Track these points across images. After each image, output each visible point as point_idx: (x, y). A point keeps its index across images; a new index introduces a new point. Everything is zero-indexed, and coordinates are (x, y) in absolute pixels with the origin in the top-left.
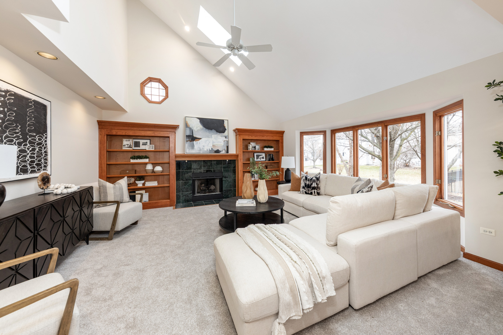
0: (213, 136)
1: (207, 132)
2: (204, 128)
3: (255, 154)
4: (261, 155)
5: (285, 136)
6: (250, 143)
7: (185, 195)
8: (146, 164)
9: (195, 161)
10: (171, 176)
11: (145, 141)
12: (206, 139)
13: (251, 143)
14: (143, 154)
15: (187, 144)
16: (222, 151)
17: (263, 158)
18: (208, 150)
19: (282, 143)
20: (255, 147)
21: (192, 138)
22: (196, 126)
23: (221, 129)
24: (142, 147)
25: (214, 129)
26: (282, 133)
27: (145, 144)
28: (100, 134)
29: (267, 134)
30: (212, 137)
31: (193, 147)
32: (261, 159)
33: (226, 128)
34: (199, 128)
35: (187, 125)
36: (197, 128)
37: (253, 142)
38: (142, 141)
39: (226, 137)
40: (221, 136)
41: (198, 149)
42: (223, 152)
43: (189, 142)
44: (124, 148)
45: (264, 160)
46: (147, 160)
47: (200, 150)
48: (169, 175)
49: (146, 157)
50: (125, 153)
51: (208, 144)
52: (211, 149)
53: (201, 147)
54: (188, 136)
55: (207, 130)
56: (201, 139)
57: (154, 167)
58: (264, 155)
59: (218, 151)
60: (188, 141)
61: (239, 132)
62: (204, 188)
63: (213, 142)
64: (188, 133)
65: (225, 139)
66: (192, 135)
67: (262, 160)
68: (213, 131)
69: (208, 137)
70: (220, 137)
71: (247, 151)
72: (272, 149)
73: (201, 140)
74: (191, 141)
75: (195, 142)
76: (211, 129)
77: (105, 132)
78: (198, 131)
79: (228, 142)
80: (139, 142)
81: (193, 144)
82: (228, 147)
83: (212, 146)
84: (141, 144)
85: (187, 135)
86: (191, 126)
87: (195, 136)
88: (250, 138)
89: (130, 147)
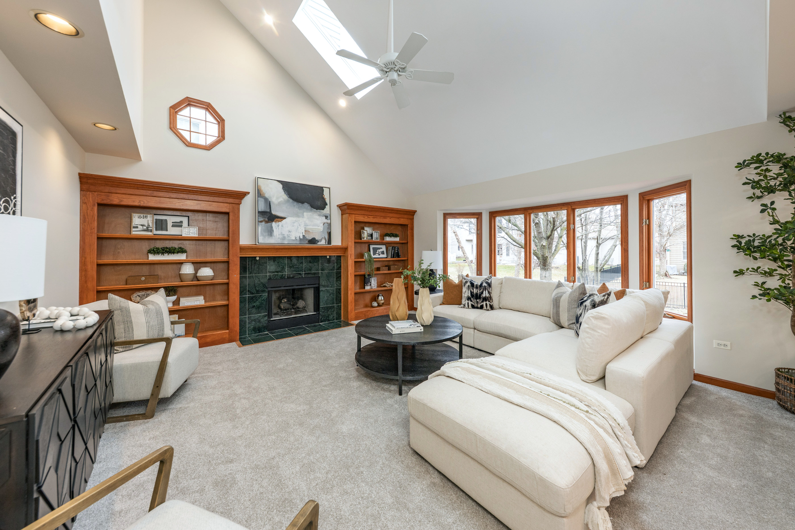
0: (305, 214)
1: (295, 207)
2: (291, 200)
3: (372, 247)
4: (380, 248)
5: (416, 218)
6: (364, 229)
7: (255, 320)
8: (181, 263)
9: (274, 259)
10: (231, 286)
11: (178, 219)
12: (294, 219)
13: (366, 228)
14: (175, 245)
15: (261, 228)
16: (321, 240)
17: (383, 253)
18: (298, 238)
19: (412, 229)
20: (372, 235)
21: (268, 217)
22: (277, 195)
23: (319, 203)
24: (172, 231)
25: (308, 203)
26: (411, 214)
27: (178, 225)
28: (83, 202)
29: (391, 215)
30: (303, 217)
31: (270, 232)
32: (379, 255)
33: (327, 201)
34: (281, 199)
35: (259, 194)
36: (277, 198)
37: (368, 227)
38: (170, 220)
39: (326, 217)
40: (319, 215)
41: (281, 236)
42: (323, 243)
43: (263, 223)
44: (135, 233)
45: (385, 256)
46: (182, 257)
47: (284, 238)
48: (228, 284)
49: (181, 251)
50: (136, 243)
51: (298, 227)
52: (302, 237)
53: (286, 233)
54: (262, 213)
55: (295, 203)
56: (285, 218)
57: (196, 270)
58: (384, 248)
59: (313, 241)
60: (261, 222)
61: (346, 209)
62: (287, 306)
63: (306, 225)
64: (262, 207)
65: (326, 221)
66: (268, 210)
67: (382, 256)
68: (306, 205)
69: (298, 216)
70: (318, 217)
71: (360, 241)
72: (397, 239)
73: (284, 220)
74: (267, 222)
75: (274, 224)
76: (303, 203)
77: (94, 198)
78: (279, 204)
79: (330, 225)
80: (166, 220)
81: (272, 227)
82: (330, 234)
83: (304, 231)
84: (170, 224)
85: (260, 210)
86: (267, 195)
87: (274, 213)
88: (366, 219)
89: (147, 230)
